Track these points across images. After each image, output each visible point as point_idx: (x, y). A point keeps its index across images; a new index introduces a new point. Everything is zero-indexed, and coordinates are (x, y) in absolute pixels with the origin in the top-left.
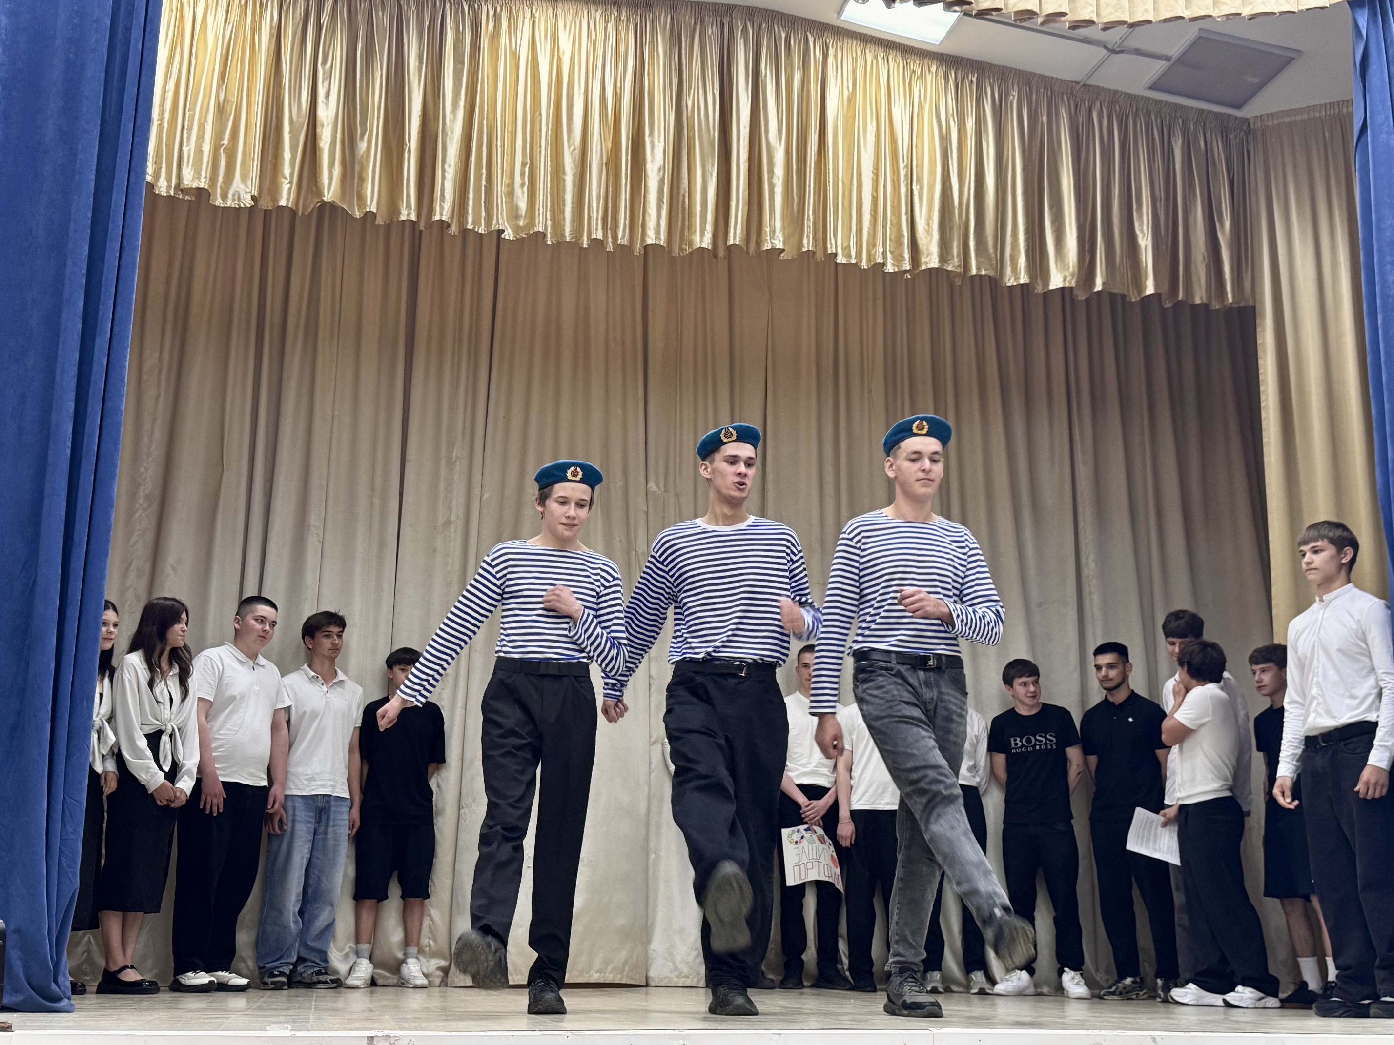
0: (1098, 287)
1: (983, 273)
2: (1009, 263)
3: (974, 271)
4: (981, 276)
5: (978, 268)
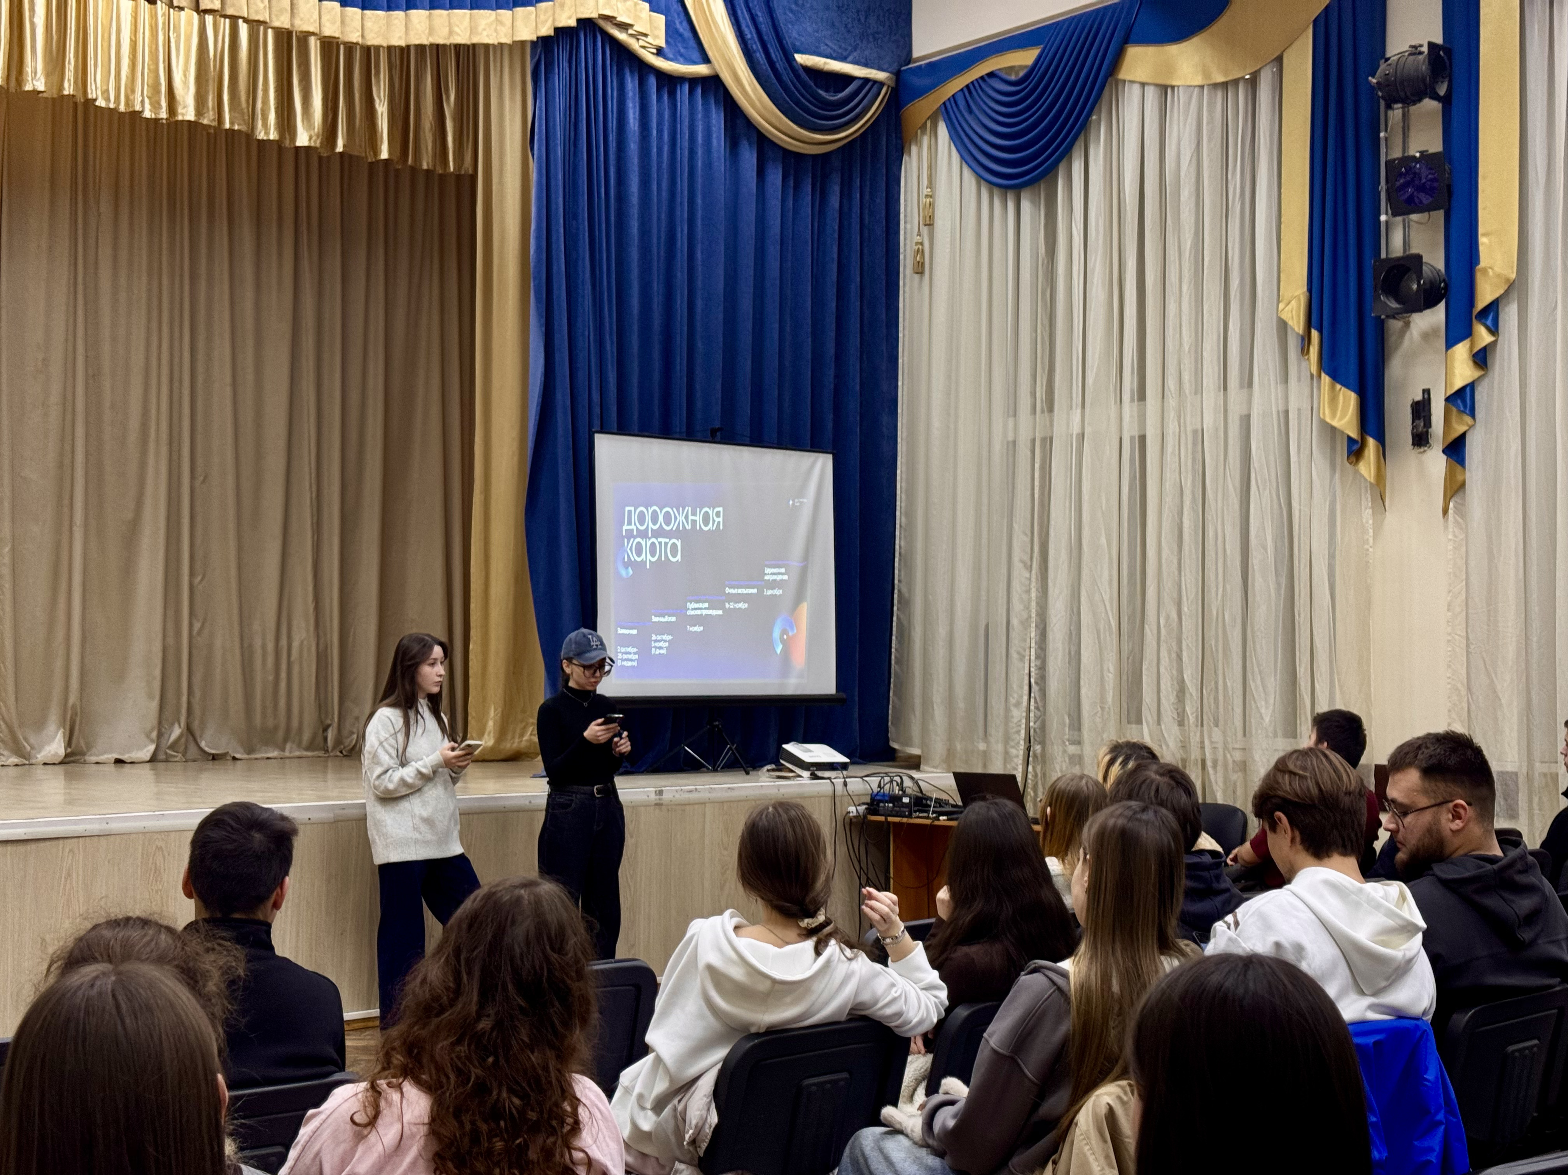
0: (340, 148)
1: (236, 127)
2: (260, 116)
3: (227, 126)
4: (233, 130)
5: (232, 123)
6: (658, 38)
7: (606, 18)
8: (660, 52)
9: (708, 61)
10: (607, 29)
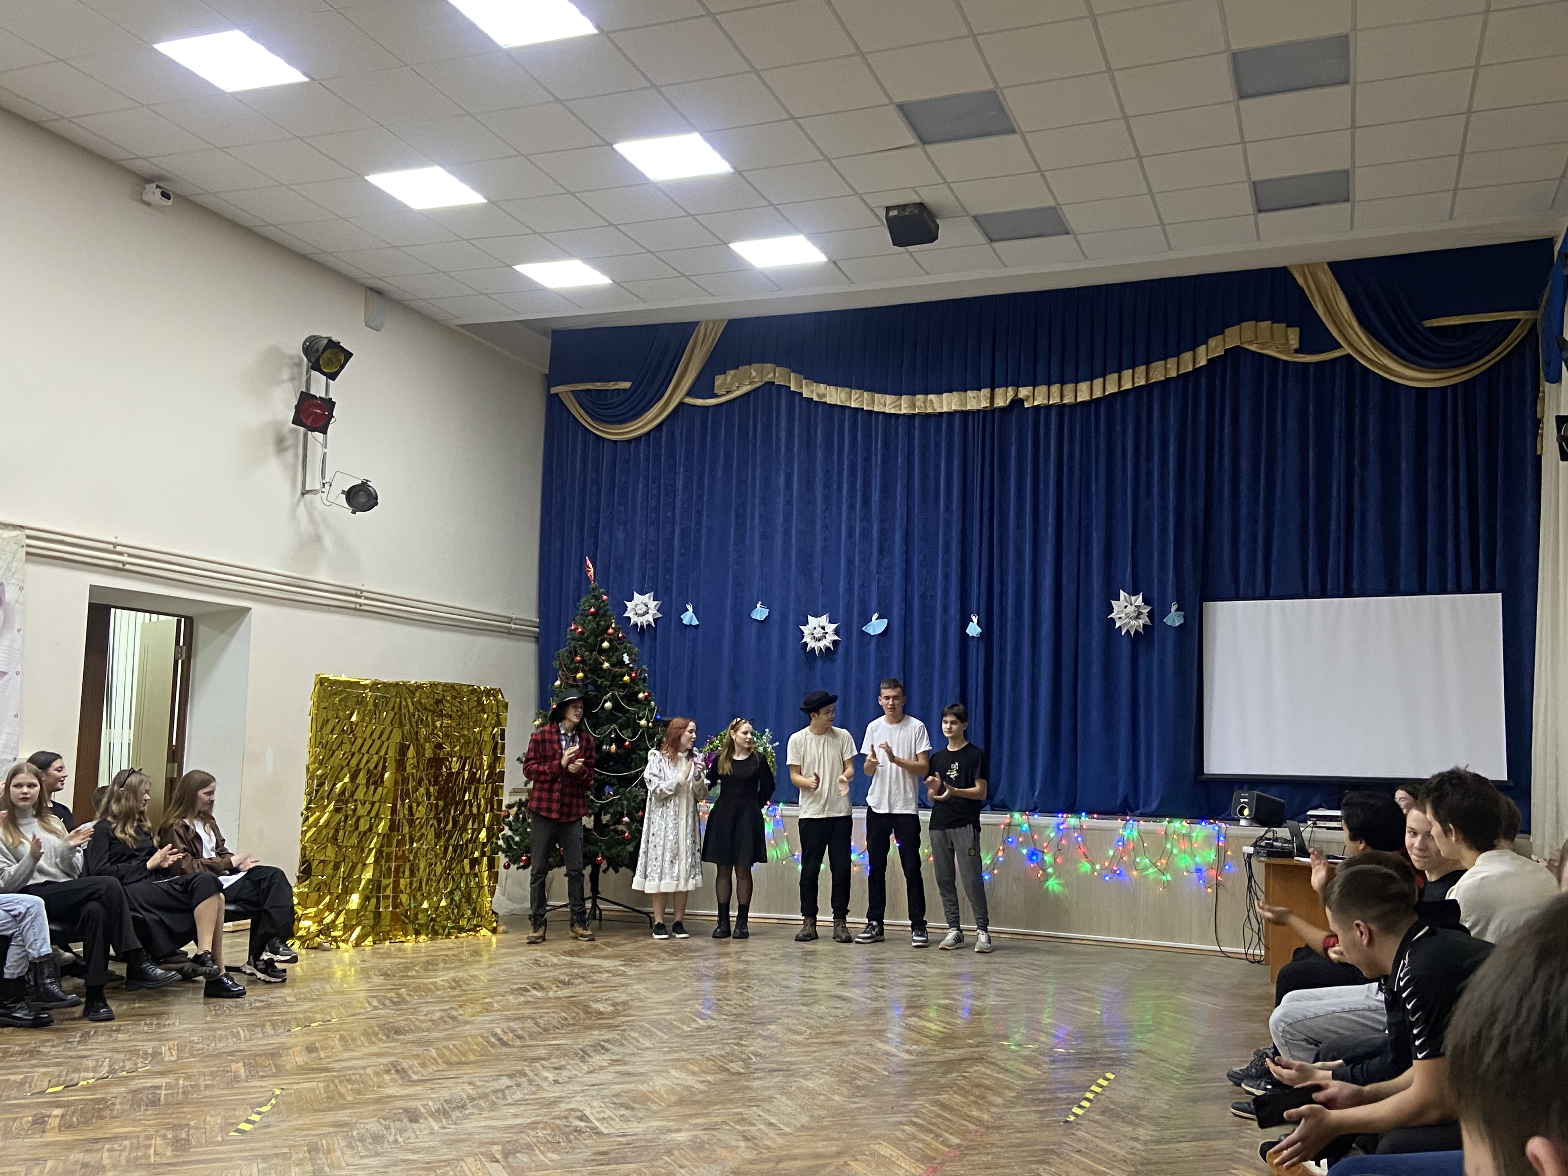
6: (1294, 343)
7: (1250, 342)
8: (1297, 351)
9: (1341, 347)
10: (1253, 348)
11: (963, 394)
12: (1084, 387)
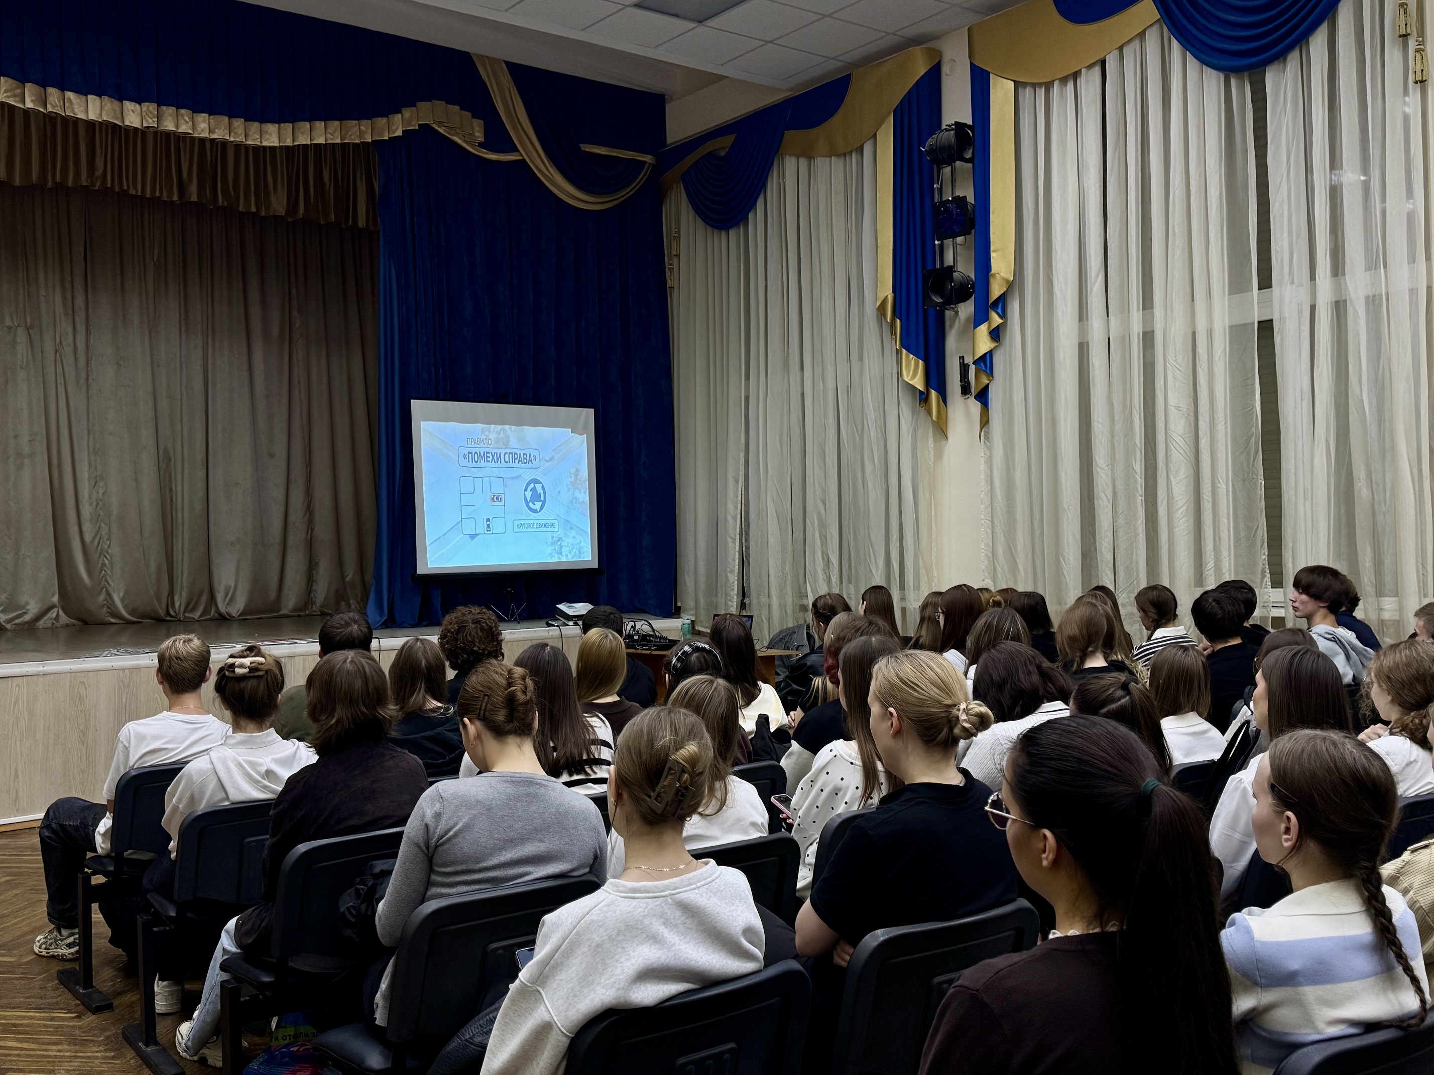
0: (300, 215)
1: (226, 204)
3: (220, 203)
4: (224, 206)
5: (223, 201)
6: (479, 136)
7: (440, 124)
8: (481, 145)
9: (517, 150)
10: (441, 130)
11: (116, 104)
12: (272, 128)
